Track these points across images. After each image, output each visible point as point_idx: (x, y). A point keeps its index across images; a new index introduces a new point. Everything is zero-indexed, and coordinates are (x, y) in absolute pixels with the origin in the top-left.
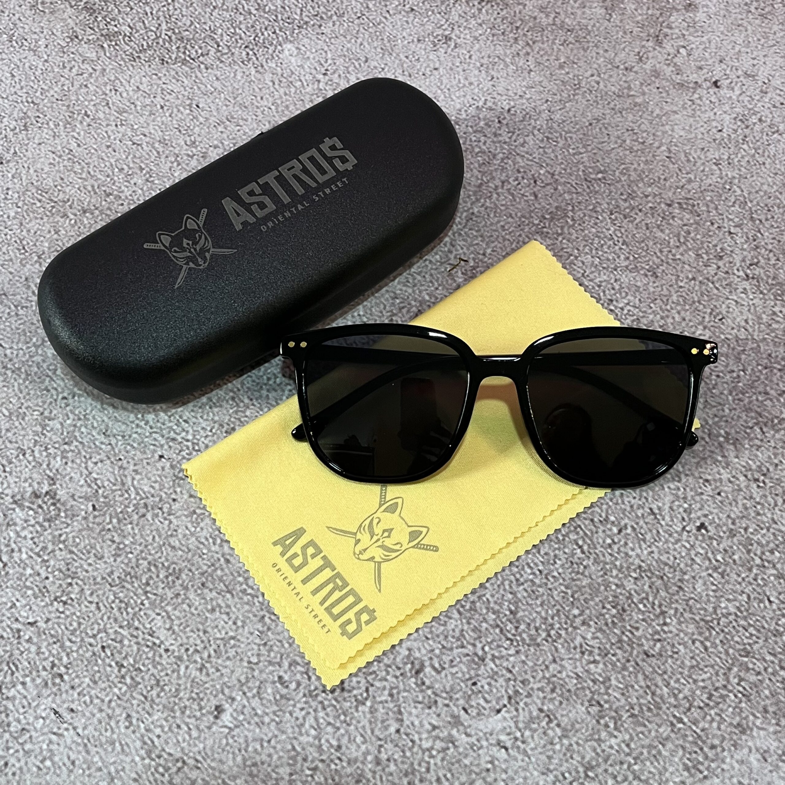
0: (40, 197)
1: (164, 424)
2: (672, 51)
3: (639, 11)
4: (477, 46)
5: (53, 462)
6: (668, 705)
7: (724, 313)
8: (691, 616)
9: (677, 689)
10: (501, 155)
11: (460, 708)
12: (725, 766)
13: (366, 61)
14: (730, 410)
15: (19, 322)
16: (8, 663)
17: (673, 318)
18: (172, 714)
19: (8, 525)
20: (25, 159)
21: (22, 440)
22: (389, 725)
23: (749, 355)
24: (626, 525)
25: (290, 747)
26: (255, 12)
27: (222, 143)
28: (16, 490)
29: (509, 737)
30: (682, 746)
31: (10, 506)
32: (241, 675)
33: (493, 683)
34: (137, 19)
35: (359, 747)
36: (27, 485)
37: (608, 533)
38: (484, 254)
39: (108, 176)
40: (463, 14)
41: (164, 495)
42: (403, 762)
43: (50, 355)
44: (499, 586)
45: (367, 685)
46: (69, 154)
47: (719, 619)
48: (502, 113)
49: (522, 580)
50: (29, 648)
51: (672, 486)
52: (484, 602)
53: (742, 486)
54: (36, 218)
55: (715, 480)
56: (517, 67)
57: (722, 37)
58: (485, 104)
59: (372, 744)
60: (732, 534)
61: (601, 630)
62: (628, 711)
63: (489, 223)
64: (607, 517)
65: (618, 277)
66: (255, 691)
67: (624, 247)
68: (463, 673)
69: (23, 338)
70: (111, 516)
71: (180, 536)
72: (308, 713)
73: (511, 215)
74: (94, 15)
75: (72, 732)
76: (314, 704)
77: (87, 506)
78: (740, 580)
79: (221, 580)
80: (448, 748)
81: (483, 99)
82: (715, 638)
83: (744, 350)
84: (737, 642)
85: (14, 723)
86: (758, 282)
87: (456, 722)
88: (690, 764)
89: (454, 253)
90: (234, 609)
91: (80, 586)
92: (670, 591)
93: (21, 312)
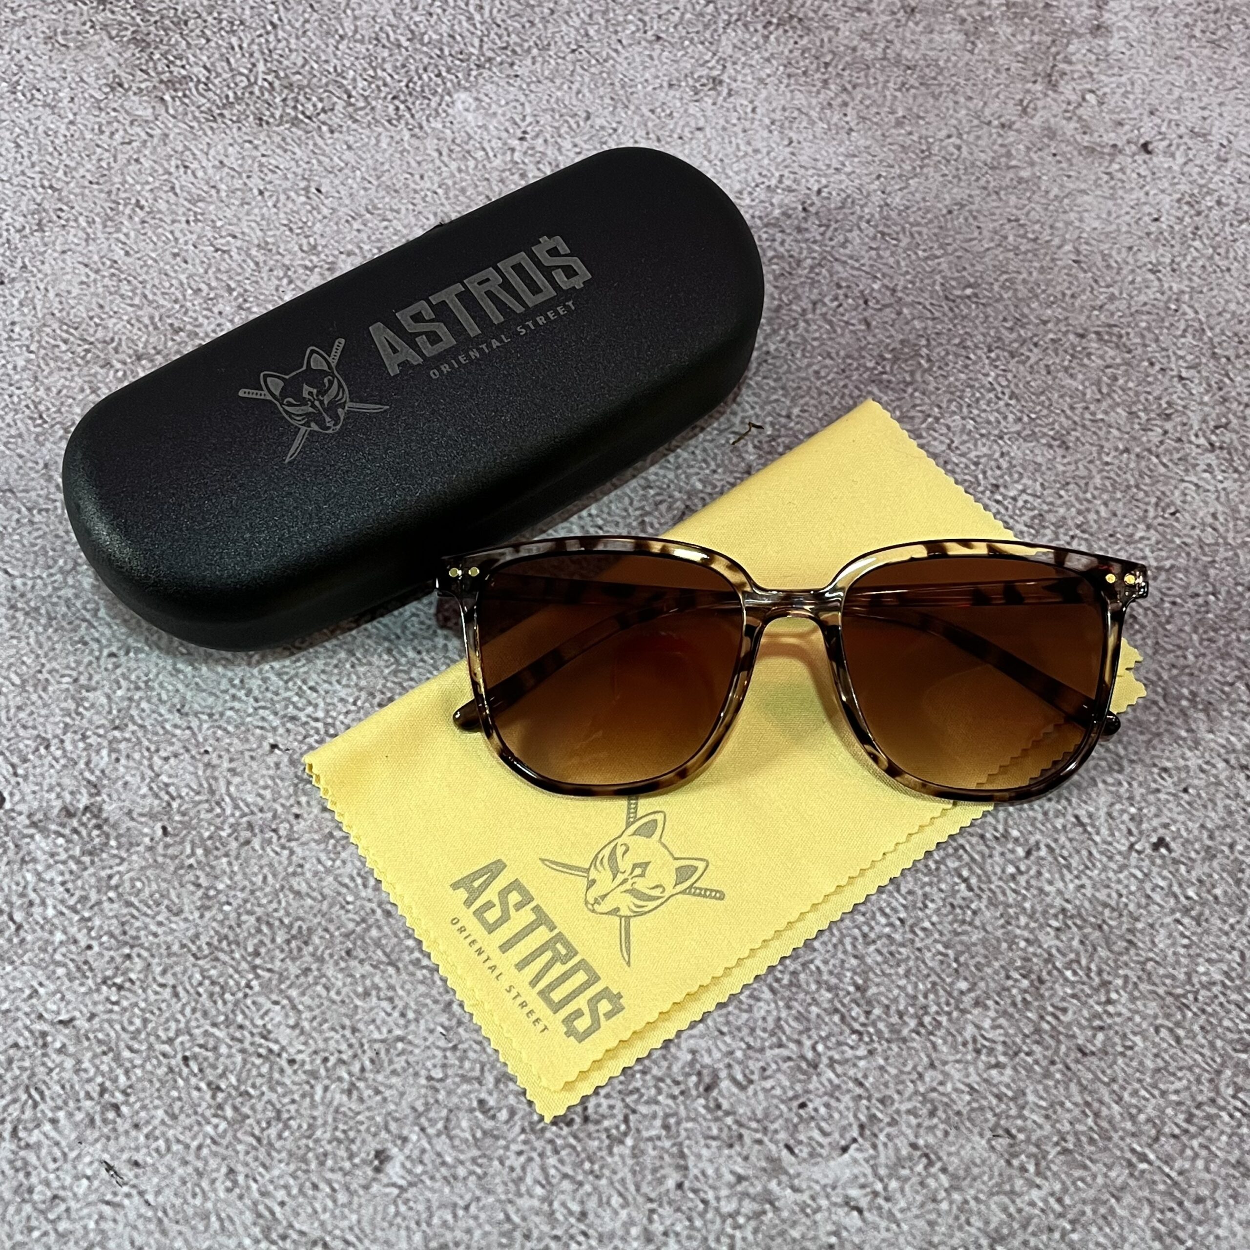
0: (65, 336)
1: (277, 694)
2: (1073, 98)
3: (1019, 38)
4: (764, 93)
5: (95, 758)
6: (1121, 1133)
7: (1178, 503)
8: (1150, 987)
9: (1136, 1107)
10: (809, 261)
11: (781, 1145)
12: (1220, 1232)
13: (588, 118)
14: (1196, 657)
15: (36, 534)
16: (27, 1090)
17: (1097, 512)
18: (304, 1167)
19: (23, 861)
20: (40, 276)
21: (44, 725)
22: (664, 1177)
23: (1222, 570)
24: (1037, 843)
25: (501, 1216)
26: (406, 44)
27: (361, 248)
28: (36, 805)
29: (864, 1192)
30: (1148, 1200)
31: (26, 831)
32: (418, 1098)
33: (833, 1102)
34: (217, 56)
35: (616, 1213)
36: (53, 796)
37: (1010, 856)
38: (788, 417)
39: (176, 301)
40: (739, 45)
41: (280, 809)
42: (690, 1238)
43: (86, 586)
44: (835, 946)
45: (626, 1111)
46: (111, 267)
47: (1196, 993)
48: (808, 196)
49: (872, 935)
50: (62, 1063)
51: (1110, 780)
52: (812, 972)
53: (1222, 777)
54: (61, 369)
55: (1178, 769)
56: (828, 123)
57: (1152, 75)
58: (780, 182)
59: (638, 1208)
60: (1210, 854)
61: (1005, 1013)
62: (1057, 1144)
63: (794, 367)
64: (1006, 831)
65: (1005, 450)
66: (440, 1125)
67: (1013, 402)
68: (783, 1088)
69: (41, 560)
70: (193, 843)
71: (309, 875)
72: (530, 1159)
73: (829, 355)
74: (149, 51)
75: (136, 1199)
76: (539, 1144)
77: (152, 828)
78: (1226, 927)
79: (377, 944)
80: (764, 1212)
81: (777, 174)
82: (1192, 1024)
83: (1214, 561)
84: (1228, 1029)
85: (39, 1188)
86: (1230, 453)
87: (775, 1168)
88: (1163, 1229)
89: (741, 414)
90: (401, 992)
91: (145, 959)
92: (1115, 948)
93: (38, 518)
